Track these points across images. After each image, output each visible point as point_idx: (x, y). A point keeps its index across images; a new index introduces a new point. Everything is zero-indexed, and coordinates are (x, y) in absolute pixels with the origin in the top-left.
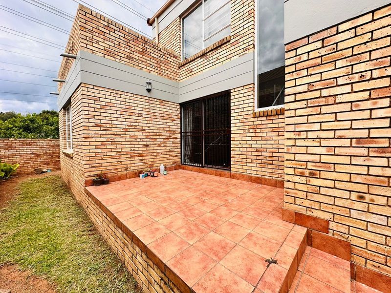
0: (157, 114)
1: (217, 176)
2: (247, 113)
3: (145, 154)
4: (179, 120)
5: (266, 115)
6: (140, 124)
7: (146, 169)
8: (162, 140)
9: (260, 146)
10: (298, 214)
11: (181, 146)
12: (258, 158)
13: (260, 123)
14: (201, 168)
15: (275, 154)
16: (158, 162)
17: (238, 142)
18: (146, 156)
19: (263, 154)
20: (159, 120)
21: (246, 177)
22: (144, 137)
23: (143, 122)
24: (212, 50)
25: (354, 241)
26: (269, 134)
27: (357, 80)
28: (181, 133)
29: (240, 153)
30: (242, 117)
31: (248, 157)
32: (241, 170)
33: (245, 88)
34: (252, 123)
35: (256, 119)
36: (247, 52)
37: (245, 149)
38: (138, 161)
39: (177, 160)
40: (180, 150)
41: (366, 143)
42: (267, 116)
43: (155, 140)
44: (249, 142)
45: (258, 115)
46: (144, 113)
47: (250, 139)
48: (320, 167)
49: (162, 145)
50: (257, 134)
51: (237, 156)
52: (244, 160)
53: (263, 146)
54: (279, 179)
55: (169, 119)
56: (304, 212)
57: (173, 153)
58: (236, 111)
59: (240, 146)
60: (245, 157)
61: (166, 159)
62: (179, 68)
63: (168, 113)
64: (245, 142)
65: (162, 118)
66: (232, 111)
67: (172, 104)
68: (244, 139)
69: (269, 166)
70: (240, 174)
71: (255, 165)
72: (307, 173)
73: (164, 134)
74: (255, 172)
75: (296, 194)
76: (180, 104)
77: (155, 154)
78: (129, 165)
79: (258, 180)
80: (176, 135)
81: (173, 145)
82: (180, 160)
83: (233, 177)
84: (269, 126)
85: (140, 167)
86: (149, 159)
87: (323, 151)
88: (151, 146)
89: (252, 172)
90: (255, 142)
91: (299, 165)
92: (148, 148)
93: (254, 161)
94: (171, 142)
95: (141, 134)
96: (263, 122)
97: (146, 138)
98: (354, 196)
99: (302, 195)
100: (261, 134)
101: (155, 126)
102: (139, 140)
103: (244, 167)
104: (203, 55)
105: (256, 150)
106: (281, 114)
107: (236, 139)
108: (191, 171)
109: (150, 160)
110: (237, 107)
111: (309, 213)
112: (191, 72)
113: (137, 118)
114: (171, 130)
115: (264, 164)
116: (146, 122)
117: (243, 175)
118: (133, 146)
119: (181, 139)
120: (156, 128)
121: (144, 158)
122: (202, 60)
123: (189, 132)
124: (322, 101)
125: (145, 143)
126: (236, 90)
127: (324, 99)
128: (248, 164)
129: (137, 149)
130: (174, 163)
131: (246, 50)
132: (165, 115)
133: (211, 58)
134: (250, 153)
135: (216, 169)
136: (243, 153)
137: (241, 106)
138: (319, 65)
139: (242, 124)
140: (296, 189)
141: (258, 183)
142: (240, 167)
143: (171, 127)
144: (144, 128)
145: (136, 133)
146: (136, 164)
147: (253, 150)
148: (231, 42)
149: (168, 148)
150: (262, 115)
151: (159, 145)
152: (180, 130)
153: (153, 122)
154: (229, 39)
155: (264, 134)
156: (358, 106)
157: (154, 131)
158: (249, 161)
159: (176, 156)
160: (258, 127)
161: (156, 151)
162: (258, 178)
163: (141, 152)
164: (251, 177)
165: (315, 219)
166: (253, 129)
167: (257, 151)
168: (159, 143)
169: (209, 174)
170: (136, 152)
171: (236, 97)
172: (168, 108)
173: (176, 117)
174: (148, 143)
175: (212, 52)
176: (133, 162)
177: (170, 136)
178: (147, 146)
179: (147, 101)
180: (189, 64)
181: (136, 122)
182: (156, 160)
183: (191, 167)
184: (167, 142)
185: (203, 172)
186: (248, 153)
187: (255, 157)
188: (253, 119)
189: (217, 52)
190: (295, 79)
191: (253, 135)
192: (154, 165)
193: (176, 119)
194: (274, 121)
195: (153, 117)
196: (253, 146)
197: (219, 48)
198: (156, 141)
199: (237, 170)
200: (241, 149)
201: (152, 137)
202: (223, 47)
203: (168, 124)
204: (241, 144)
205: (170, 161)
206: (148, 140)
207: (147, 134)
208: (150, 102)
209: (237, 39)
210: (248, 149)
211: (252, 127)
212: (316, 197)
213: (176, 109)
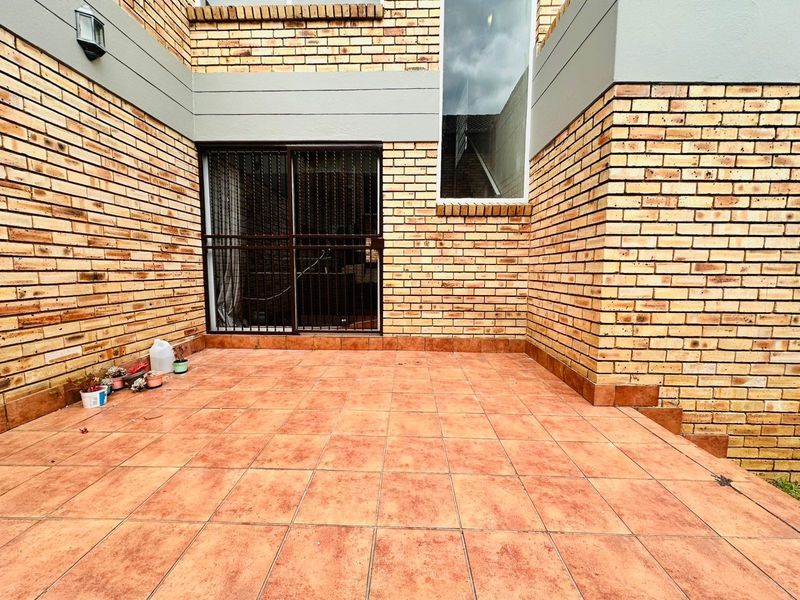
0: (125, 160)
1: (347, 349)
2: (422, 204)
3: (90, 310)
4: (196, 195)
5: (465, 214)
6: (57, 185)
7: (98, 368)
8: (149, 256)
9: (450, 276)
10: (620, 389)
11: (206, 277)
12: (445, 300)
13: (450, 228)
14: (293, 337)
15: (478, 292)
16: (139, 336)
17: (401, 268)
18: (95, 316)
19: (457, 292)
20: (134, 184)
21: (419, 341)
22: (82, 240)
23: (73, 177)
24: (328, 20)
25: (686, 405)
26: (467, 252)
27: (703, 178)
28: (204, 237)
29: (407, 291)
30: (410, 212)
31: (424, 299)
32: (407, 330)
33: (419, 146)
34: (433, 228)
35: (443, 220)
36: (425, 65)
37: (417, 284)
38: (59, 343)
39: (197, 322)
40: (201, 290)
41: (705, 269)
42: (465, 217)
43: (126, 255)
44: (425, 268)
45: (448, 212)
46: (78, 141)
47: (429, 260)
48: (652, 306)
49: (152, 275)
50: (445, 252)
51: (399, 299)
52: (415, 307)
53: (457, 276)
54: (484, 336)
55: (169, 185)
56: (627, 383)
57: (185, 300)
58: (397, 196)
59: (405, 276)
60: (418, 299)
61: (164, 321)
62: (192, 22)
63: (165, 166)
64: (418, 268)
65: (146, 177)
66: (387, 196)
67: (176, 136)
68: (414, 260)
69: (468, 315)
70: (406, 338)
71: (440, 315)
72: (634, 317)
73: (155, 237)
74: (439, 330)
75: (617, 355)
76: (197, 144)
77: (128, 307)
78: (14, 367)
79: (446, 345)
80: (191, 242)
81: (185, 275)
82: (204, 320)
83: (390, 346)
84: (469, 236)
85: (70, 365)
86: (108, 328)
87: (657, 280)
88: (113, 276)
89: (432, 330)
90: (440, 268)
91: (623, 305)
92: (100, 288)
93: (438, 307)
94: (178, 266)
95: (66, 226)
96: (457, 228)
97: (90, 245)
98: (688, 343)
99: (625, 355)
100: (452, 252)
101: (122, 201)
102: (57, 251)
103: (415, 322)
104: (296, 21)
105: (443, 284)
106: (492, 216)
107: (397, 260)
108: (256, 348)
109: (112, 332)
110: (401, 187)
111: (634, 382)
112: (248, 54)
113: (41, 154)
114: (175, 223)
115: (456, 312)
116: (86, 180)
117: (413, 339)
118: (32, 278)
119: (205, 255)
120: (127, 213)
121: (85, 325)
122: (291, 33)
123: (231, 237)
124: (662, 201)
125: (86, 265)
126: (397, 146)
127: (664, 198)
128: (424, 315)
129: (54, 291)
130: (188, 332)
131: (422, 61)
132: (155, 171)
133: (323, 42)
134: (428, 292)
135: (340, 335)
136: (414, 291)
137: (409, 187)
138: (661, 140)
139: (412, 228)
140: (617, 348)
141: (446, 350)
142: (404, 322)
143: (175, 214)
144: (76, 203)
145: (40, 223)
146: (50, 357)
147: (436, 284)
148: (386, 23)
149: (169, 284)
150: (457, 212)
151: (142, 275)
152: (199, 228)
153: (113, 187)
154: (380, 13)
155: (460, 253)
156: (701, 216)
157: (121, 222)
158: (427, 307)
159: (194, 309)
160: (447, 236)
161: (130, 297)
162: (447, 341)
163: (71, 302)
164: (431, 340)
165: (642, 389)
166: (437, 240)
167: (444, 286)
168: (140, 266)
169: (319, 348)
170: (45, 304)
171: (398, 162)
172: (163, 147)
173: (187, 184)
174: (98, 265)
175: (325, 25)
176: (38, 346)
177: (174, 246)
178: (96, 277)
179: (85, 94)
180: (236, 26)
181: (38, 172)
182: (133, 328)
183: (253, 339)
184: (167, 266)
185: (300, 346)
186: (424, 291)
187: (439, 299)
188: (437, 220)
189: (343, 32)
190: (627, 154)
191: (436, 252)
192: (128, 350)
193: (188, 192)
194: (479, 228)
195: (112, 165)
196: (436, 276)
197: (348, 24)
198: (128, 257)
199: (399, 330)
200: (408, 284)
201: (113, 242)
202: (360, 25)
203: (165, 202)
204: (407, 271)
205: (179, 326)
206: (100, 253)
207: (93, 229)
208: (98, 102)
209: (400, 23)
210: (424, 283)
211: (433, 235)
212: (646, 355)
213: (187, 159)
